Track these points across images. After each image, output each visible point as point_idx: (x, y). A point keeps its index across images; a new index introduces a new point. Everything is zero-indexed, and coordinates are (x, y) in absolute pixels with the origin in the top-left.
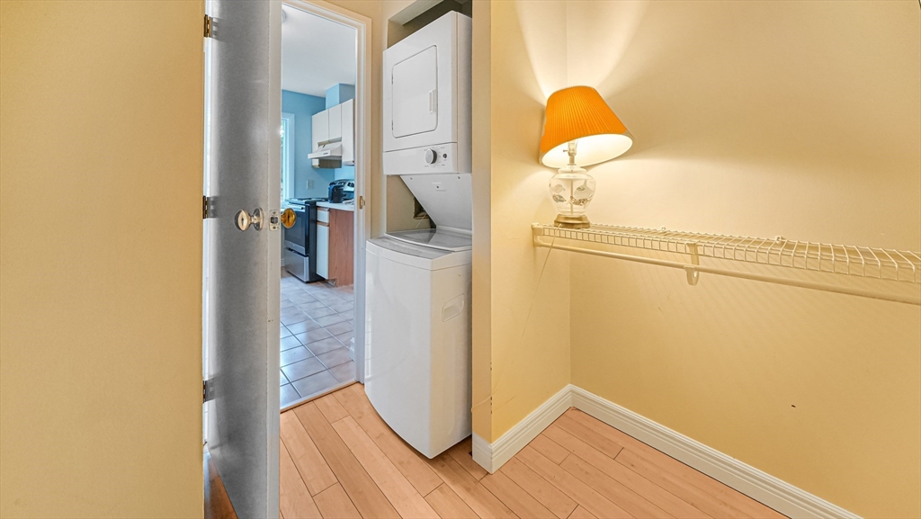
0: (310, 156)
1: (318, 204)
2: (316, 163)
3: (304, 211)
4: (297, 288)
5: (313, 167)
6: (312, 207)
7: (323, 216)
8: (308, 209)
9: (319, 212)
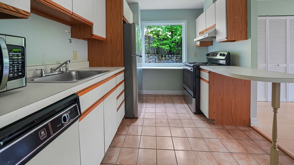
0: (195, 40)
1: (201, 67)
2: (198, 43)
3: (192, 71)
4: (188, 116)
5: (197, 46)
6: (197, 69)
7: (205, 76)
8: (194, 69)
9: (202, 72)
